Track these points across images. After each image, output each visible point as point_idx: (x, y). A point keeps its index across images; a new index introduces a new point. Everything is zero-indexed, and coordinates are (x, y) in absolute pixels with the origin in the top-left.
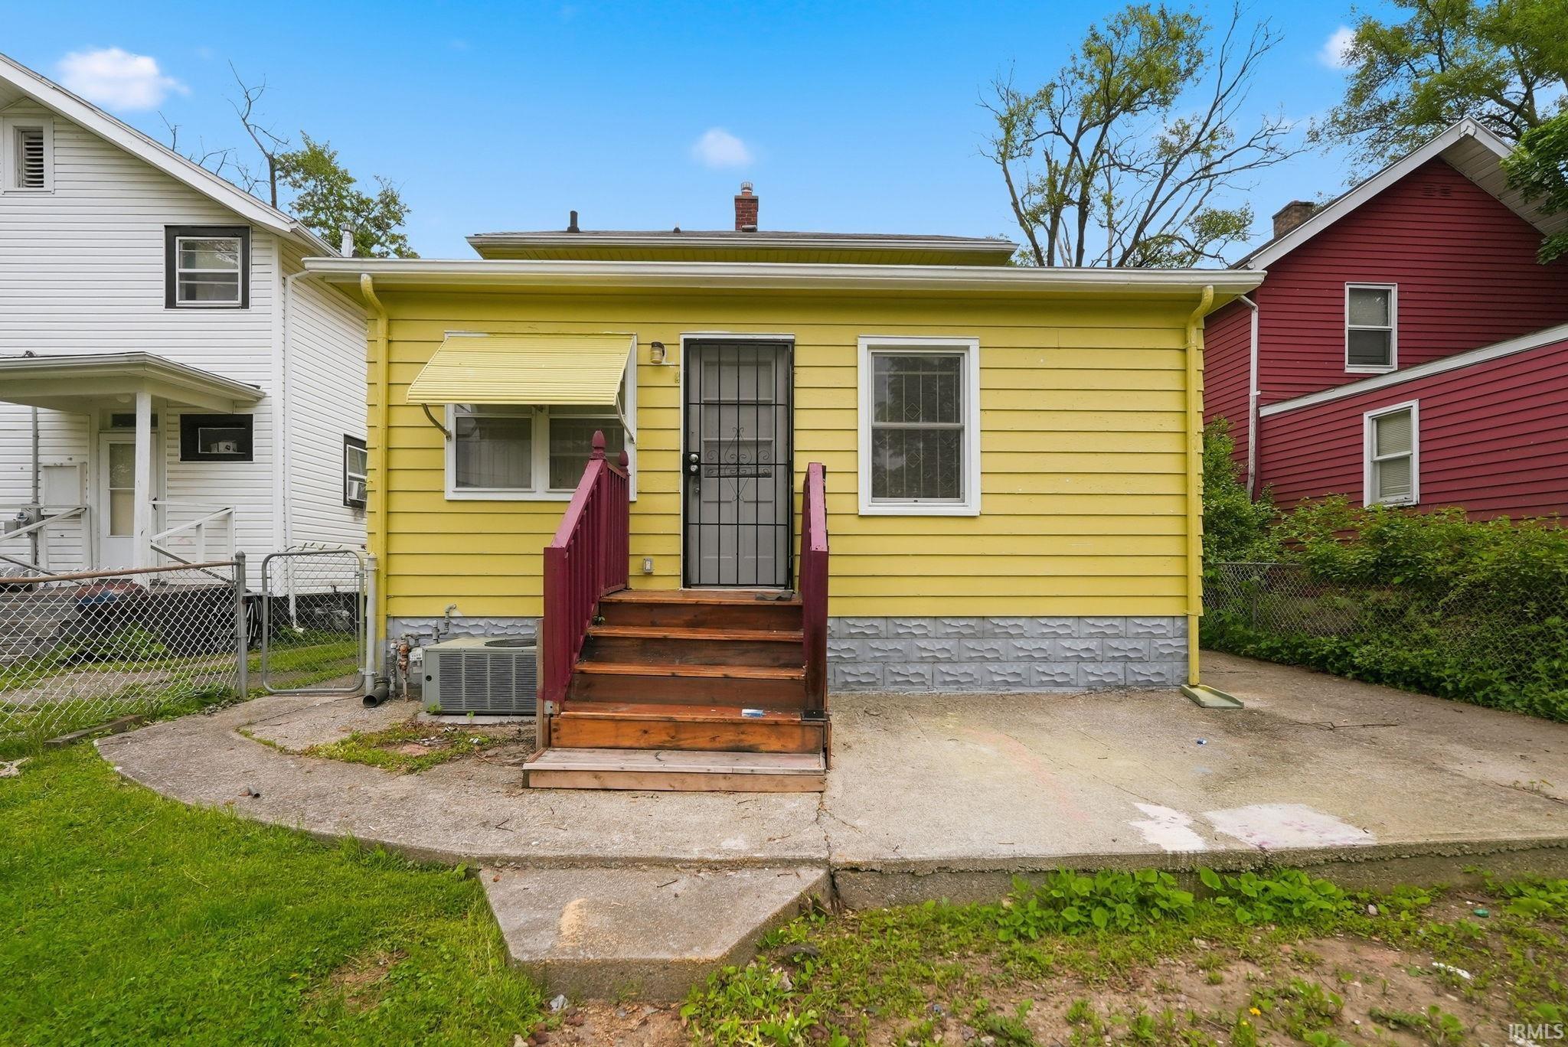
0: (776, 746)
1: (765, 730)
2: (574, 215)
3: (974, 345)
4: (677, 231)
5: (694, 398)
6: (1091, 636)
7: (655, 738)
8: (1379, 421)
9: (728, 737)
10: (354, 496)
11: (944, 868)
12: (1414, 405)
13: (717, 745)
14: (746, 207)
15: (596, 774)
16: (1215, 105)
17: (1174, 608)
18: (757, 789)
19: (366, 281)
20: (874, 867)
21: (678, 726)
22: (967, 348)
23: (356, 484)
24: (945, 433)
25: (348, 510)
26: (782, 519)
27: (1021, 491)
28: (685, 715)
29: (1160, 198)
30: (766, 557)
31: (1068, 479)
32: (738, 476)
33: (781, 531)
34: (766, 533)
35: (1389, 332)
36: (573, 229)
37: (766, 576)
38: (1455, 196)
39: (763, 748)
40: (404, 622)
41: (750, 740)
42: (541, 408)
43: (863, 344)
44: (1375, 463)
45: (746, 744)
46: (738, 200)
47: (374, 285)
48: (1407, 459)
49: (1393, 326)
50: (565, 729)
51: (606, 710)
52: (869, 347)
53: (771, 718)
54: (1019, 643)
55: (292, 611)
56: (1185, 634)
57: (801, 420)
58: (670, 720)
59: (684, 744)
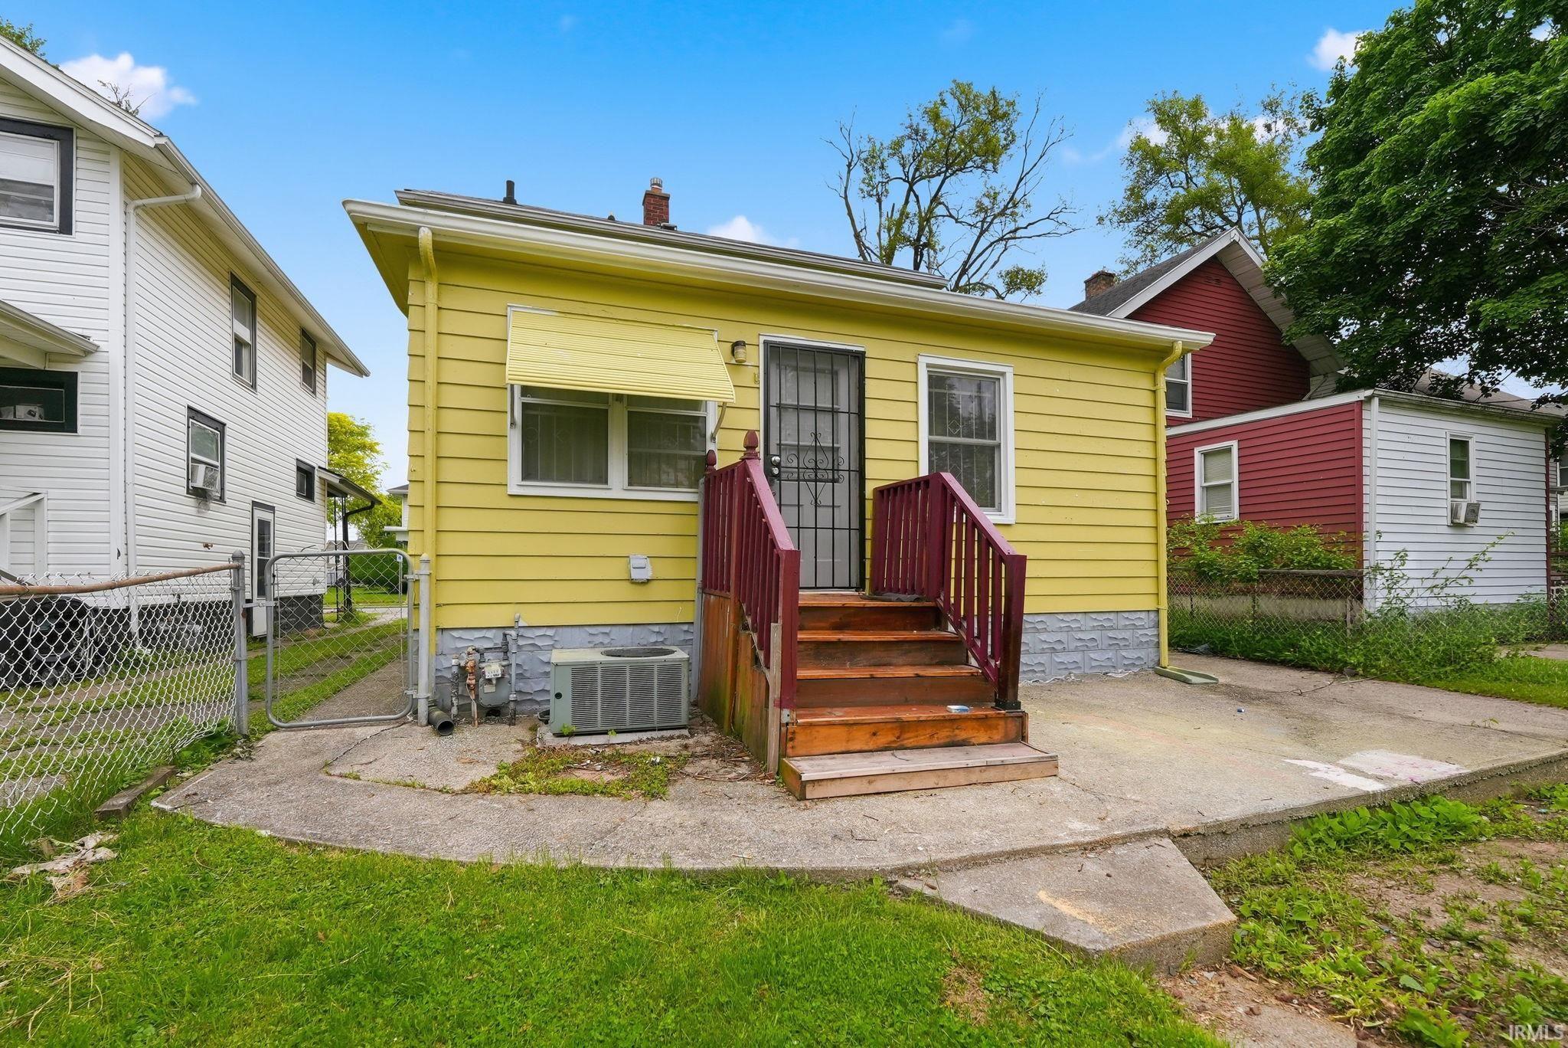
0: (983, 740)
1: (974, 724)
2: (510, 185)
3: (1009, 372)
4: (611, 218)
5: (774, 401)
6: (1094, 628)
7: (882, 740)
8: (1206, 455)
9: (944, 734)
10: (199, 483)
11: (1244, 826)
12: (1234, 444)
13: (935, 741)
14: (656, 205)
15: (871, 778)
16: (1021, 179)
17: (1149, 604)
18: (1006, 778)
19: (425, 237)
20: (1200, 831)
21: (903, 726)
22: (1003, 374)
23: (202, 467)
24: (983, 447)
25: (191, 501)
26: (855, 524)
27: (1044, 503)
28: (909, 715)
29: (978, 250)
30: (842, 559)
31: (1077, 493)
32: (816, 481)
33: (855, 535)
34: (842, 537)
35: (1186, 385)
36: (510, 199)
37: (842, 579)
38: (1223, 285)
39: (973, 741)
40: (455, 634)
41: (962, 735)
42: (619, 397)
43: (923, 361)
44: (1203, 487)
45: (959, 738)
46: (648, 195)
47: (434, 242)
48: (1229, 486)
49: (1189, 381)
50: (800, 738)
51: (822, 716)
52: (928, 365)
53: (980, 713)
54: (1043, 637)
55: (135, 626)
56: (1157, 625)
57: (871, 428)
58: (898, 721)
59: (907, 743)
